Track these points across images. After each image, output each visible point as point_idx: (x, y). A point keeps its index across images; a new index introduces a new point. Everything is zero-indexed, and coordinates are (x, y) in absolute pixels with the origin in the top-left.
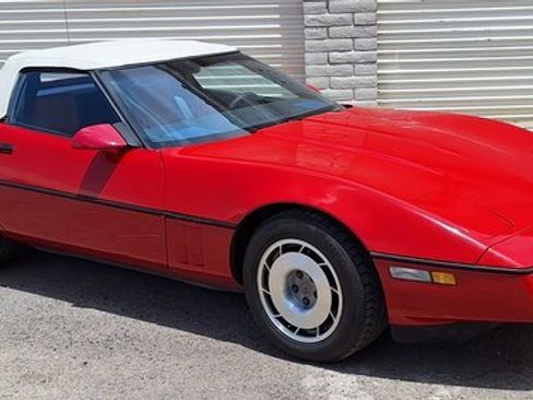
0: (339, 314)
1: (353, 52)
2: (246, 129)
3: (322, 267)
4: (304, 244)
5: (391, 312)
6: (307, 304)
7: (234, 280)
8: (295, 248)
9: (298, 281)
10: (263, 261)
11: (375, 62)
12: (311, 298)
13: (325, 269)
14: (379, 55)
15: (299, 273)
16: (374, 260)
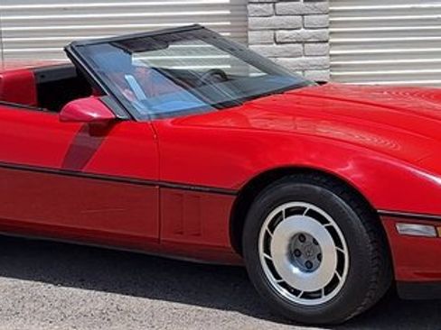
0: (345, 273)
1: (302, 29)
2: (213, 106)
3: (327, 228)
4: (309, 206)
5: (397, 269)
6: (309, 267)
7: (232, 250)
8: (300, 211)
9: (300, 245)
10: (265, 227)
11: (327, 42)
12: (315, 261)
13: (331, 230)
14: (331, 33)
15: (301, 237)
16: (381, 217)
